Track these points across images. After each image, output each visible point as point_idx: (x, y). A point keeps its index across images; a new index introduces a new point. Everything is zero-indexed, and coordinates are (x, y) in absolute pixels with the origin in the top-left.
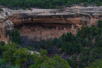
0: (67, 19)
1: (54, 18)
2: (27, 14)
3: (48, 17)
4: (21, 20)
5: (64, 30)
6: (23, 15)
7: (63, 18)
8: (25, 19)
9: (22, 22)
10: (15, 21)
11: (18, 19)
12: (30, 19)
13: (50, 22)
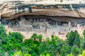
0: (79, 11)
1: (61, 9)
2: (22, 3)
3: (52, 7)
4: (14, 10)
5: (77, 27)
6: (17, 3)
7: (73, 9)
8: (20, 9)
9: (16, 14)
10: (6, 12)
11: (9, 9)
12: (26, 9)
13: (56, 15)
